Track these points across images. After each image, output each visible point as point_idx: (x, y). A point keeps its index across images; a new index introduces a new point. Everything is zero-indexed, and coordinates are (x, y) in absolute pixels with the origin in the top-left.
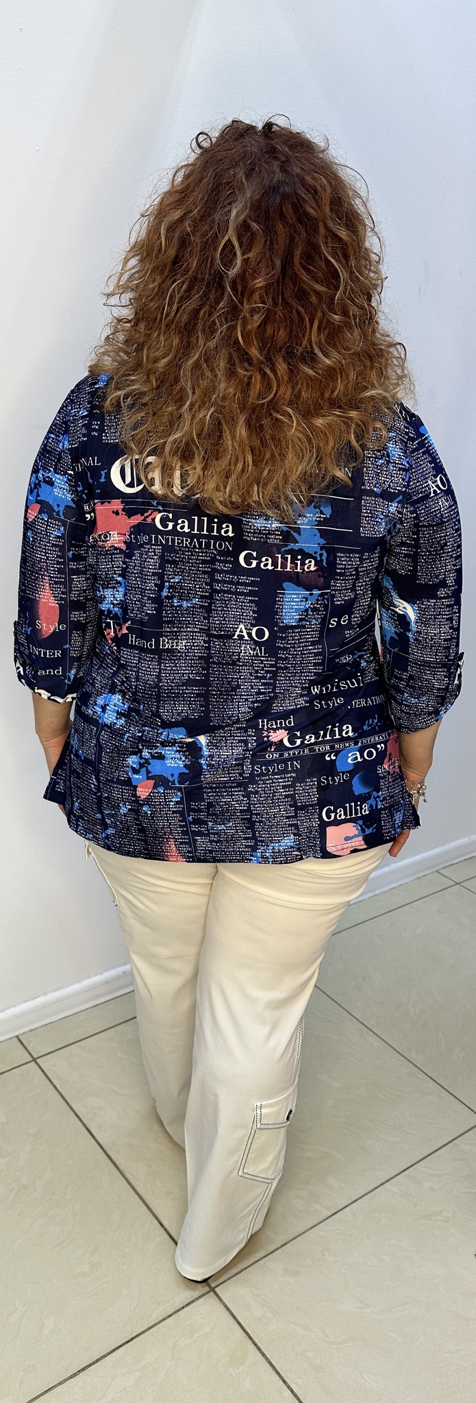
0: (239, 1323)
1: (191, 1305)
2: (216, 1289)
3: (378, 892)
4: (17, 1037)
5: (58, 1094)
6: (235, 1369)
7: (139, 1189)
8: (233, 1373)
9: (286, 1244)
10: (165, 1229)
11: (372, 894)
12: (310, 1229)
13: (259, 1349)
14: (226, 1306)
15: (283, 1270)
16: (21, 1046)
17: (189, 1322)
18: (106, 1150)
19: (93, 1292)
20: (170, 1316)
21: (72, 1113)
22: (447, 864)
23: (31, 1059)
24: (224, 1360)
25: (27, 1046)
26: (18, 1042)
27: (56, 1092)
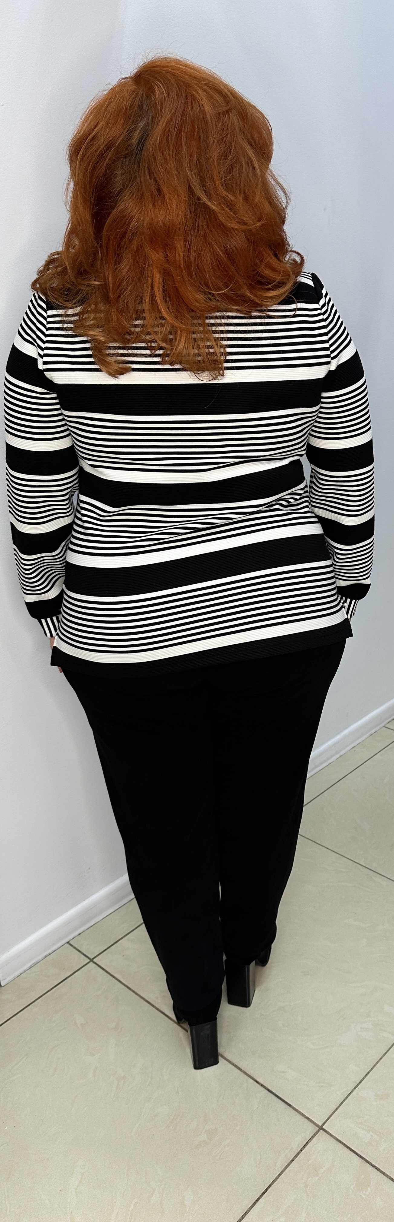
0: (353, 1151)
1: (308, 1146)
2: (323, 1127)
3: (342, 753)
4: (68, 943)
5: (124, 987)
6: (364, 1192)
8: (364, 1196)
9: (369, 1073)
10: (262, 1085)
11: (338, 756)
12: (384, 1055)
13: (378, 1170)
14: (337, 1139)
15: (375, 1096)
16: (75, 950)
17: (310, 1162)
19: (218, 1157)
20: (292, 1160)
21: (143, 1001)
22: (390, 719)
23: (89, 960)
24: (352, 1187)
25: (79, 949)
26: (72, 948)
27: (121, 985)
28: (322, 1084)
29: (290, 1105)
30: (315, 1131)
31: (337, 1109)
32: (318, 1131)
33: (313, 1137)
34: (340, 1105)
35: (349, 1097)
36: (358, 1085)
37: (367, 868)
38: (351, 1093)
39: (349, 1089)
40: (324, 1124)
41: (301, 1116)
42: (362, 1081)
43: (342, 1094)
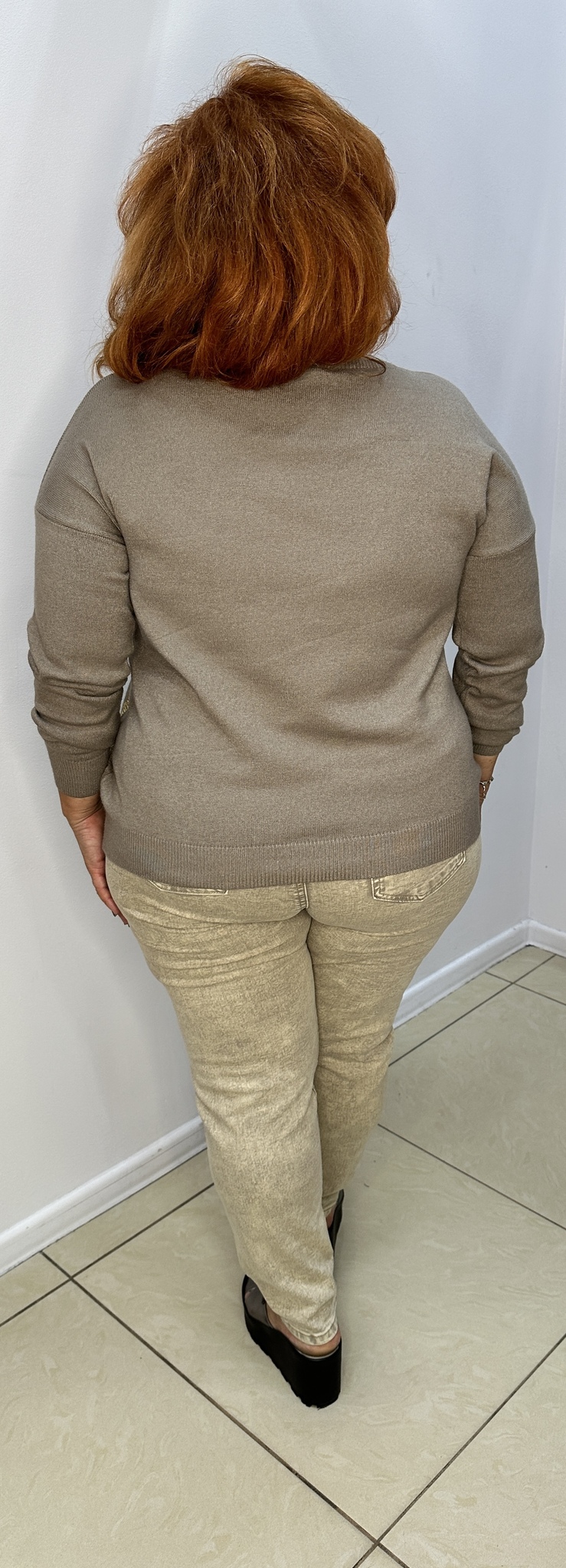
3: (426, 1006)
4: (41, 1252)
7: (249, 1426)
9: (448, 1465)
10: (297, 1474)
11: (420, 1010)
12: (471, 1440)
15: (456, 1500)
16: (50, 1263)
18: (194, 1382)
21: (136, 1339)
22: (494, 962)
23: (67, 1278)
25: (56, 1262)
26: (45, 1259)
27: (110, 1316)
28: (382, 1478)
29: (335, 1507)
30: (369, 1548)
31: (401, 1516)
32: (373, 1548)
33: (365, 1556)
34: (406, 1511)
35: (419, 1500)
36: (433, 1482)
37: (456, 1168)
38: (421, 1494)
39: (419, 1487)
40: (382, 1537)
41: (352, 1525)
42: (438, 1476)
43: (409, 1495)
